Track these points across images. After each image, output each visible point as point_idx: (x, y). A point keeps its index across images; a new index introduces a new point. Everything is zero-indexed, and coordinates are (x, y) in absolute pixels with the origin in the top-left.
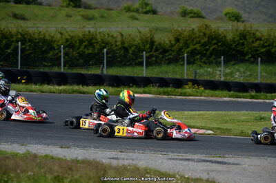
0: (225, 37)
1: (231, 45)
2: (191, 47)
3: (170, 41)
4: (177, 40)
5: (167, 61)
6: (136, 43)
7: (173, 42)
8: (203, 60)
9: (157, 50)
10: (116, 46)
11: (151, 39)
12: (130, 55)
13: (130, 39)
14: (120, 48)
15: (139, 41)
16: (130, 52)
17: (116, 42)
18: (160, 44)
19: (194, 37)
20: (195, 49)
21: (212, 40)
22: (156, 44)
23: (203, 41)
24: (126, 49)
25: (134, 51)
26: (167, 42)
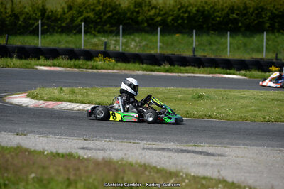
0: (120, 5)
1: (126, 14)
2: (85, 15)
3: (63, 8)
4: (70, 8)
5: (60, 30)
6: (26, 10)
7: (66, 10)
8: (97, 29)
9: (49, 18)
10: (6, 13)
11: (43, 6)
12: (20, 22)
13: (20, 5)
14: (10, 16)
15: (30, 9)
16: (21, 19)
17: (6, 8)
18: (52, 12)
19: (87, 4)
20: (89, 17)
21: (107, 8)
22: (47, 11)
23: (97, 9)
24: (16, 17)
25: (25, 19)
26: (59, 10)
